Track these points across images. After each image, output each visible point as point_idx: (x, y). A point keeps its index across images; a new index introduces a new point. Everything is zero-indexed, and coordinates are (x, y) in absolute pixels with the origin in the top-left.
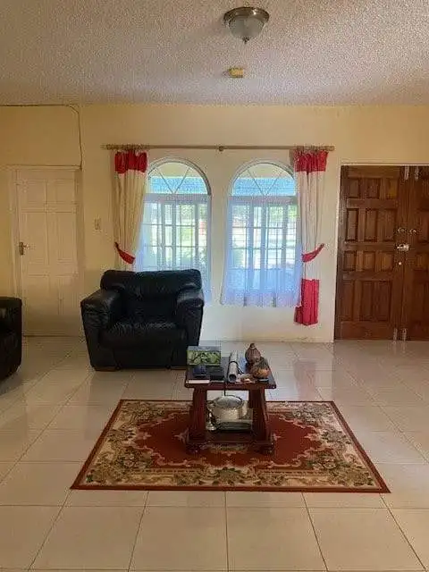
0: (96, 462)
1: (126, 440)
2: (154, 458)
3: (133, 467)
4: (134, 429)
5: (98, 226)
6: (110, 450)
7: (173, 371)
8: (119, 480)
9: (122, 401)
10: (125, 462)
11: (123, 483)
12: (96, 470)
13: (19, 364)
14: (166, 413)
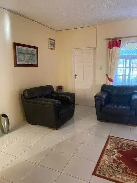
0: (101, 164)
1: (112, 155)
2: (126, 168)
3: (117, 171)
4: (116, 151)
5: (101, 68)
6: (107, 159)
7: (129, 126)
8: (111, 176)
9: (109, 136)
10: (113, 167)
11: (113, 178)
12: (102, 168)
13: (73, 114)
14: (128, 146)
